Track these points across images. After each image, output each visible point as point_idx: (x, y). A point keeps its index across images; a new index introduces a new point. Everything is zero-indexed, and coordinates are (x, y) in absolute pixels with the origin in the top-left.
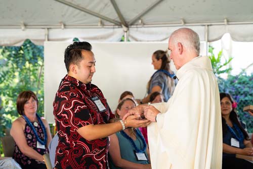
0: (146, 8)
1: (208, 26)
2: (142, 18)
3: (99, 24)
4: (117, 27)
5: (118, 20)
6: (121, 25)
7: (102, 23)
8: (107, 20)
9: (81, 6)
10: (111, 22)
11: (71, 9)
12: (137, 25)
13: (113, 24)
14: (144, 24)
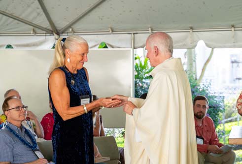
0: (76, 17)
1: (134, 34)
2: (72, 27)
3: (32, 32)
4: (49, 34)
5: (50, 28)
6: (52, 33)
7: (34, 31)
8: (37, 28)
9: (14, 15)
10: (43, 30)
11: (5, 17)
12: (68, 33)
13: (45, 32)
14: (74, 32)
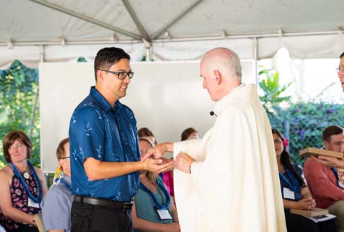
1: (257, 38)
2: (169, 30)
3: (112, 38)
4: (136, 41)
5: (138, 32)
6: (141, 40)
8: (119, 32)
9: (86, 15)
10: (128, 35)
12: (163, 39)
13: (131, 38)
14: (172, 38)
